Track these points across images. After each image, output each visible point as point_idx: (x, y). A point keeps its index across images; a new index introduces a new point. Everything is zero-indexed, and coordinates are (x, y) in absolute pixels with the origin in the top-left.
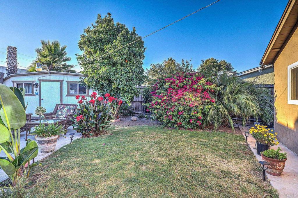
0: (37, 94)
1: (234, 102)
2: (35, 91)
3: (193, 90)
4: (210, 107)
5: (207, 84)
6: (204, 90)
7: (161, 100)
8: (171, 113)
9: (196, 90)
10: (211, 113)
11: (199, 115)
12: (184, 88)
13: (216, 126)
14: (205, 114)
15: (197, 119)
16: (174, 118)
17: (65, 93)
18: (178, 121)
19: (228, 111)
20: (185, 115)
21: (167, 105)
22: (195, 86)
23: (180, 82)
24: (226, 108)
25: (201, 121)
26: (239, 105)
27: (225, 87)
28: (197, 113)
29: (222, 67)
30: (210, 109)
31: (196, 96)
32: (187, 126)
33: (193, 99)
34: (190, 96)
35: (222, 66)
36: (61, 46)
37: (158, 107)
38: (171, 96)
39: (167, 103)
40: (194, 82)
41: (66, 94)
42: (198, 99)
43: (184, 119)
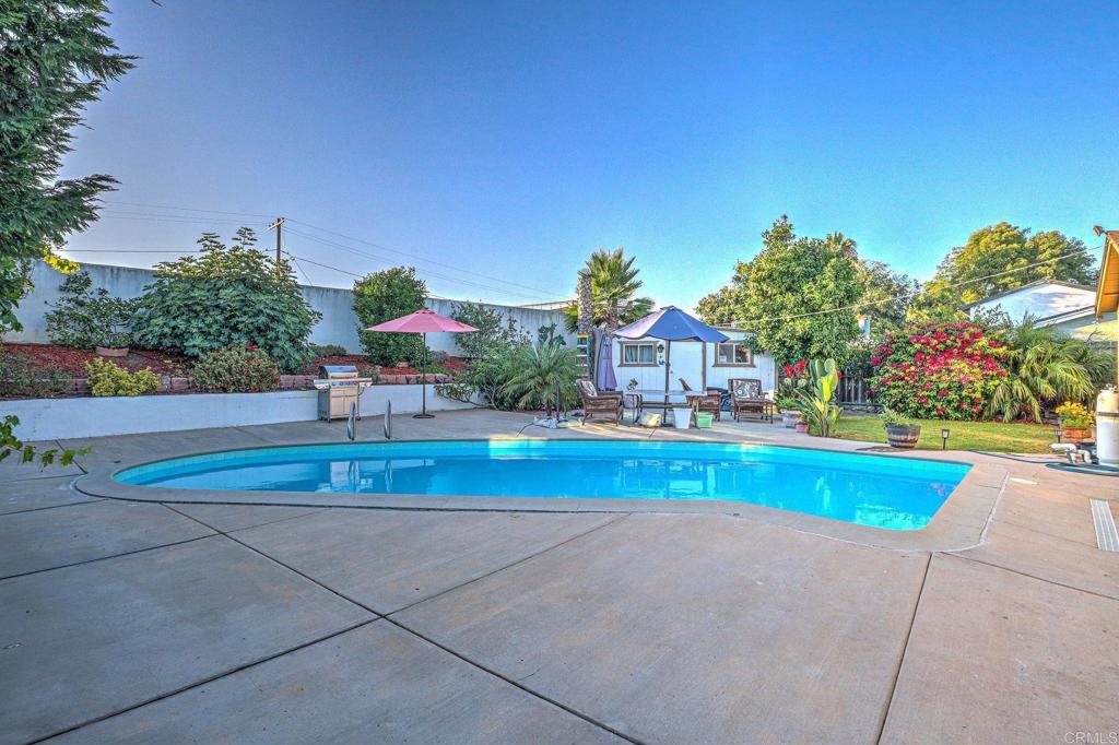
0: (661, 363)
1: (1044, 375)
2: (658, 359)
3: (962, 355)
4: (997, 382)
5: (991, 345)
6: (985, 357)
7: (904, 371)
8: (925, 393)
9: (971, 356)
10: (1000, 393)
11: (978, 395)
12: (948, 352)
13: (1008, 415)
14: (987, 396)
15: (973, 403)
16: (930, 401)
17: (711, 361)
18: (939, 405)
19: (1031, 389)
20: (952, 396)
21: (916, 381)
22: (969, 350)
23: (940, 342)
24: (1028, 385)
25: (980, 407)
26: (1052, 382)
27: (1026, 349)
28: (974, 392)
29: (1041, 257)
30: (996, 387)
31: (971, 366)
32: (954, 415)
33: (967, 370)
34: (958, 365)
35: (1045, 251)
36: (626, 258)
37: (900, 383)
38: (922, 366)
39: (917, 378)
40: (966, 343)
41: (713, 363)
42: (975, 370)
43: (949, 402)
